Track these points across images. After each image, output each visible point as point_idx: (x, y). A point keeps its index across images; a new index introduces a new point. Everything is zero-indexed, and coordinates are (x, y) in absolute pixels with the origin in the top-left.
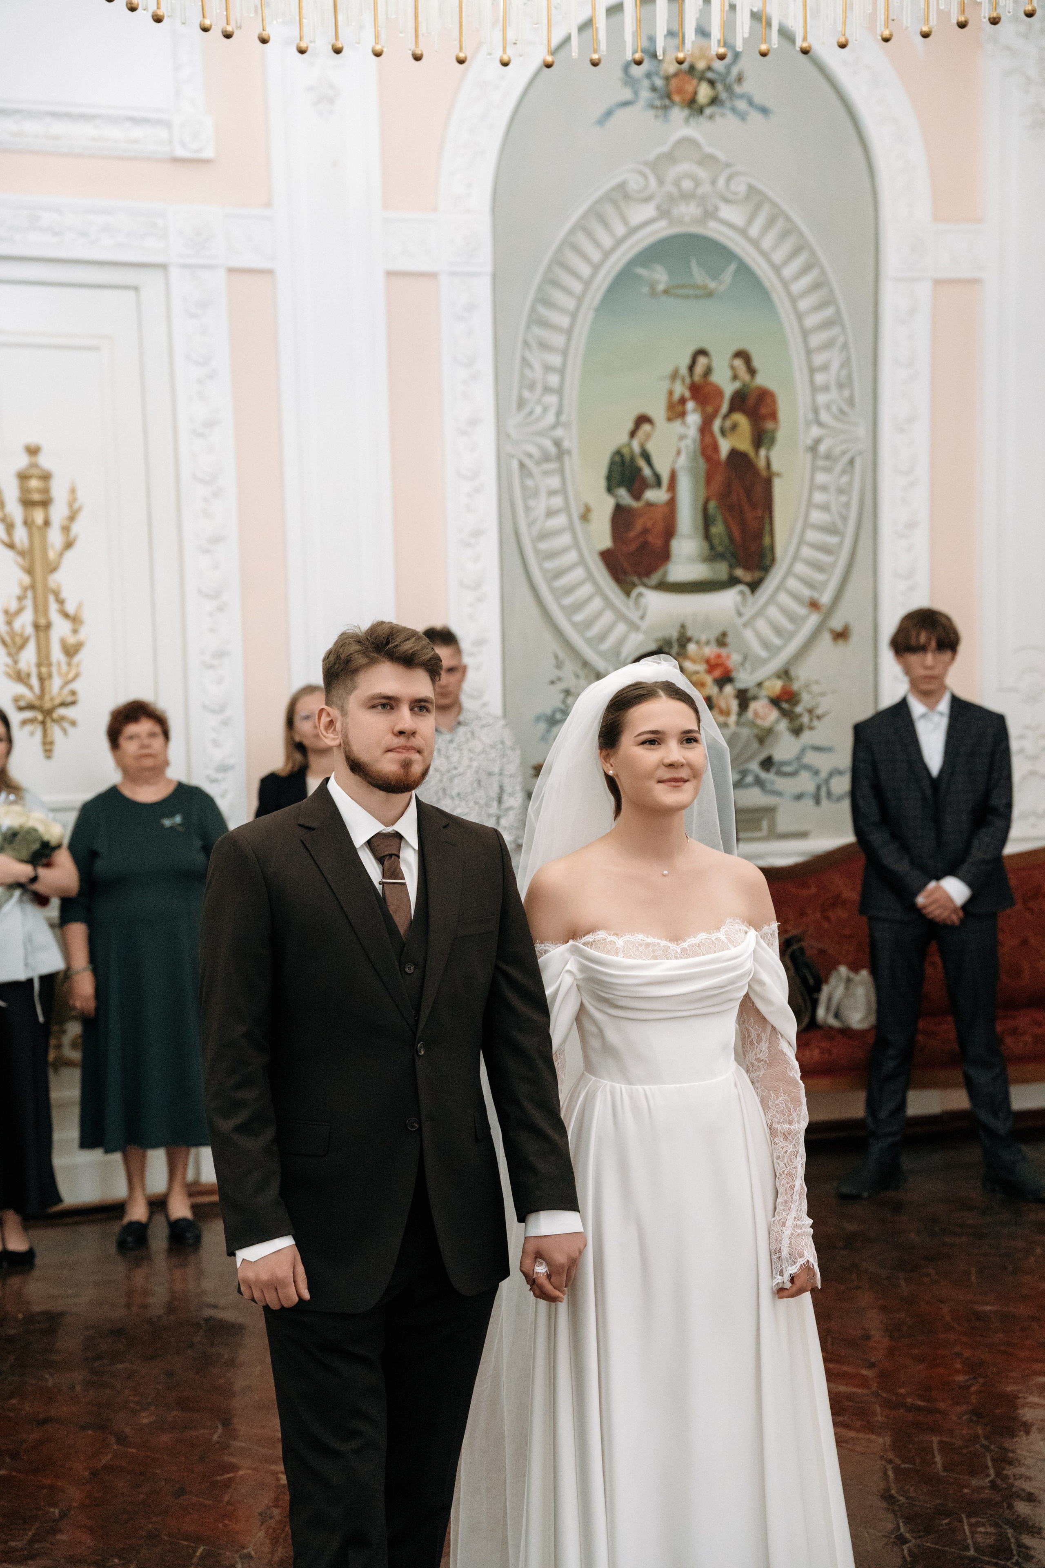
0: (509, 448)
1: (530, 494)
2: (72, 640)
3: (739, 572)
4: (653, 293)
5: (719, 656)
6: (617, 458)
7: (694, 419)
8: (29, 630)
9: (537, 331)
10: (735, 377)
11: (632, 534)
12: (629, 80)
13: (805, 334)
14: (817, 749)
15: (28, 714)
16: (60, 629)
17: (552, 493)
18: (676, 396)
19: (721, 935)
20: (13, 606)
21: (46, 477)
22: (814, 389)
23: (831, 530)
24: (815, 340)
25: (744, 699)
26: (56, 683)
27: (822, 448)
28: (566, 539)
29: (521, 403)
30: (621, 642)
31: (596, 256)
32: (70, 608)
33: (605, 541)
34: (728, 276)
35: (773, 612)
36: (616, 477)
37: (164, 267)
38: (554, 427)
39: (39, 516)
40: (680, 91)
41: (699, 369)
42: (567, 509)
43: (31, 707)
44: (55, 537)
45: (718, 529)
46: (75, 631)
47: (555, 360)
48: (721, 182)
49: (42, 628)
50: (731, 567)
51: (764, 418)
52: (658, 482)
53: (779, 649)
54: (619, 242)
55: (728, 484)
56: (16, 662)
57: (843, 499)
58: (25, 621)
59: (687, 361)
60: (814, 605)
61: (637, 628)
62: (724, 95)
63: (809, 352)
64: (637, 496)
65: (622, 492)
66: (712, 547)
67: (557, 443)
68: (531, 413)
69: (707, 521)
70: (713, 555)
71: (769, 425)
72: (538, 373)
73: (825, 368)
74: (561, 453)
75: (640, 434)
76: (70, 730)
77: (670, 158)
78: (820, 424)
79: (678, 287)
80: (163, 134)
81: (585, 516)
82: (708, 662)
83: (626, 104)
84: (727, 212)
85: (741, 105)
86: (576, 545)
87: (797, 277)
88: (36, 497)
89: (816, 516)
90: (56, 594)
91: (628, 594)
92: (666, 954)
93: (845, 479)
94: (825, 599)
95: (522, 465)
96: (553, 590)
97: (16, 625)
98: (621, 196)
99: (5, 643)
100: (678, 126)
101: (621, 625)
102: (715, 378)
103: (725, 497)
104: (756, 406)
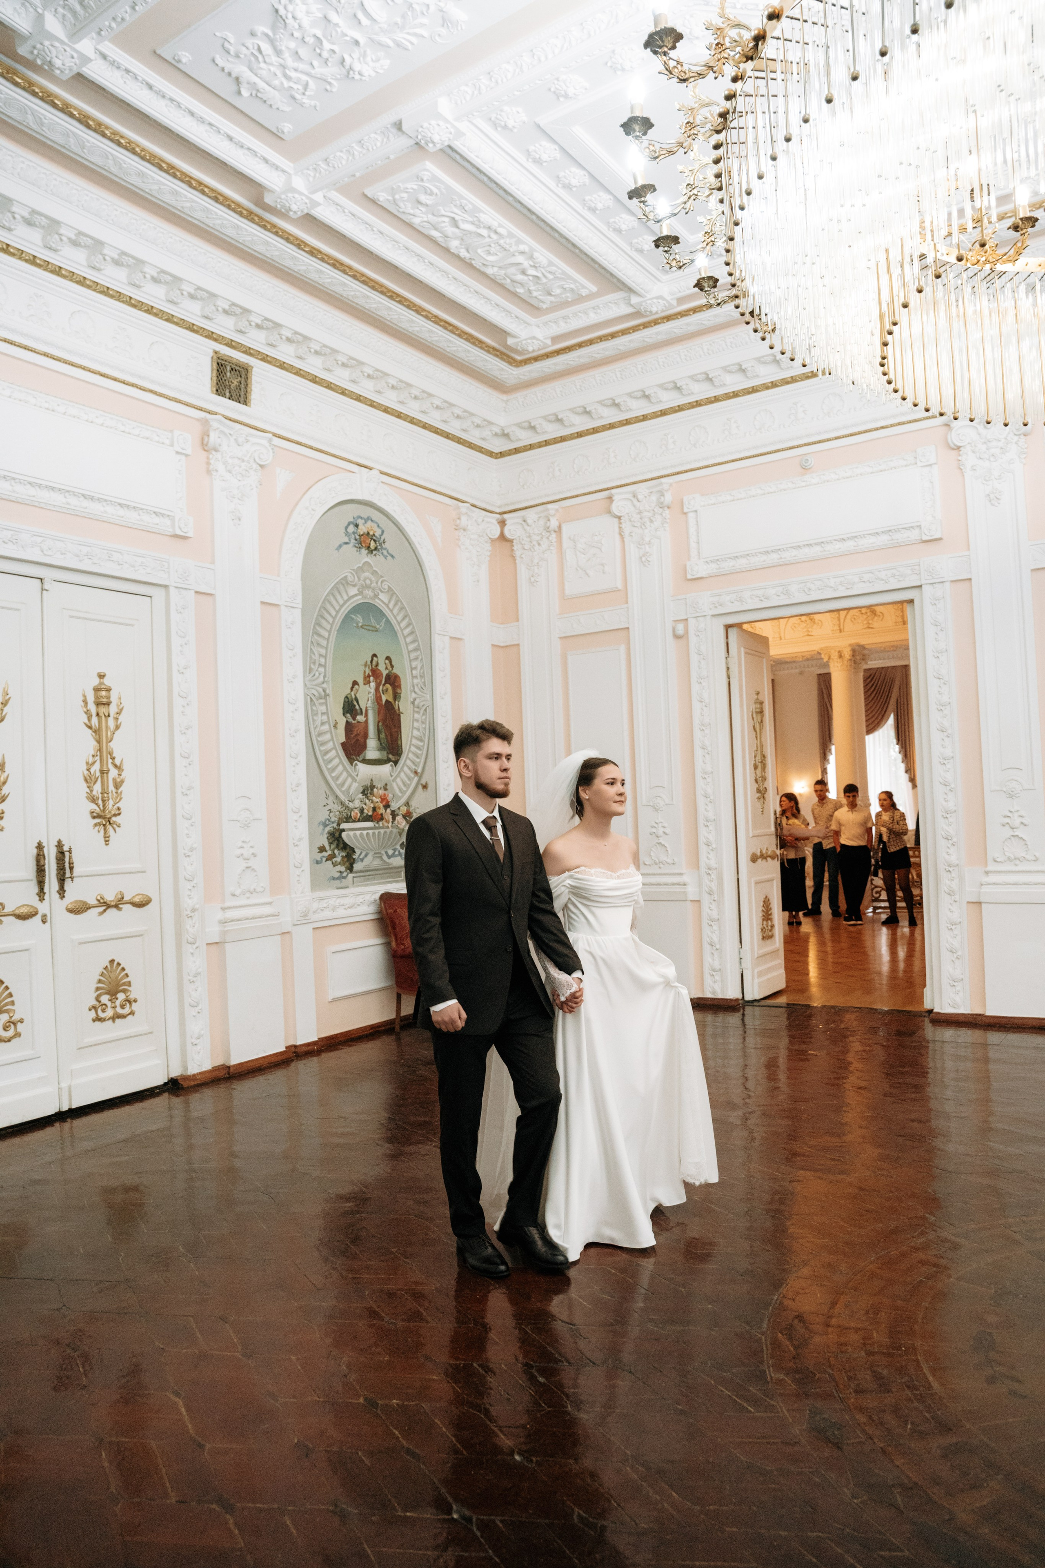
0: (307, 690)
1: (315, 714)
2: (118, 779)
3: (390, 756)
4: (357, 627)
5: (385, 795)
6: (346, 700)
7: (373, 684)
8: (98, 774)
9: (316, 637)
10: (386, 668)
11: (352, 736)
12: (347, 534)
13: (409, 653)
15: (98, 821)
16: (113, 773)
17: (323, 714)
18: (367, 674)
20: (91, 760)
21: (108, 689)
22: (413, 677)
23: (421, 740)
24: (413, 655)
25: (394, 815)
26: (111, 802)
27: (416, 703)
28: (328, 737)
29: (311, 670)
30: (350, 786)
31: (337, 607)
32: (118, 762)
33: (343, 739)
34: (383, 623)
35: (402, 775)
36: (346, 708)
37: (166, 587)
38: (323, 683)
39: (104, 710)
40: (365, 542)
41: (374, 663)
42: (328, 722)
43: (99, 816)
44: (111, 723)
45: (383, 736)
46: (120, 775)
47: (323, 652)
48: (379, 583)
49: (104, 773)
50: (388, 753)
51: (397, 687)
52: (361, 714)
53: (405, 793)
54: (345, 602)
55: (385, 716)
56: (92, 791)
57: (424, 726)
58: (96, 768)
59: (370, 659)
60: (416, 773)
61: (356, 781)
62: (379, 547)
63: (410, 661)
64: (354, 719)
65: (348, 715)
66: (381, 744)
67: (324, 691)
68: (314, 675)
69: (379, 732)
70: (381, 748)
71: (399, 691)
72: (316, 657)
73: (416, 668)
74: (326, 695)
75: (354, 689)
76: (117, 829)
77: (361, 569)
78: (415, 692)
79: (366, 625)
80: (168, 522)
81: (335, 726)
82: (381, 797)
83: (346, 543)
84: (381, 596)
85: (385, 552)
86: (332, 739)
87: (405, 628)
88: (102, 700)
89: (416, 733)
90: (111, 753)
91: (352, 765)
93: (424, 717)
94: (419, 770)
95: (311, 700)
96: (324, 760)
97: (92, 771)
98: (344, 582)
99: (86, 780)
100: (364, 557)
101: (350, 780)
102: (380, 667)
103: (384, 720)
104: (393, 681)
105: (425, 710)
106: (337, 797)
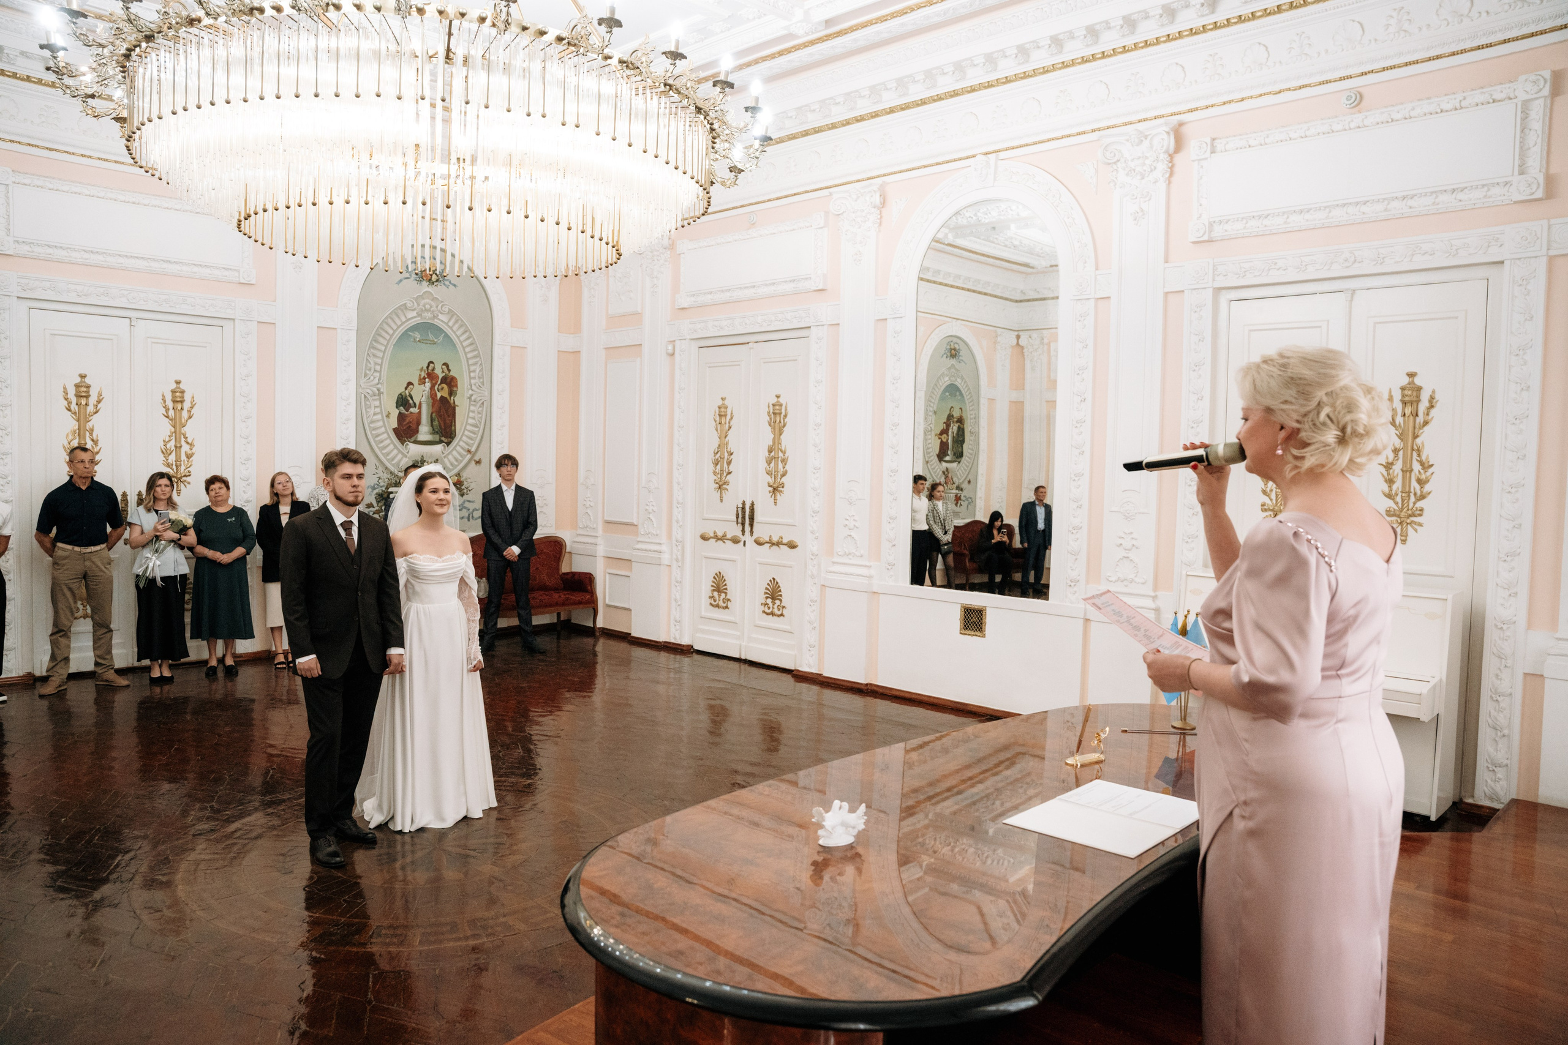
0: (360, 390)
1: (368, 407)
2: (189, 452)
3: (443, 439)
4: (415, 341)
6: (400, 396)
7: (428, 385)
8: (173, 448)
9: (372, 350)
10: (443, 372)
11: (405, 423)
12: (407, 271)
13: (468, 359)
14: (469, 501)
16: (185, 448)
17: (376, 407)
18: (422, 377)
19: (455, 556)
20: (167, 439)
21: (183, 392)
22: (471, 378)
23: (476, 426)
24: (471, 362)
26: (183, 468)
27: (473, 398)
28: (381, 423)
29: (366, 375)
31: (395, 327)
32: (189, 440)
33: (395, 425)
34: (441, 338)
35: (454, 453)
36: (400, 403)
37: (234, 319)
38: (377, 384)
39: (179, 406)
40: (425, 276)
41: (430, 368)
42: (381, 413)
44: (185, 414)
45: (436, 423)
46: (191, 449)
47: (379, 361)
48: (439, 307)
49: (178, 447)
50: (441, 436)
51: (453, 386)
52: (415, 406)
53: (457, 466)
54: (403, 323)
55: (440, 408)
56: (166, 460)
57: (480, 416)
58: (171, 444)
59: (426, 365)
60: (469, 451)
61: (406, 456)
62: (441, 279)
63: (469, 365)
64: (407, 411)
65: (402, 408)
66: (433, 430)
67: (378, 390)
68: (369, 379)
69: (432, 420)
70: (434, 432)
71: (455, 389)
72: (372, 365)
73: (474, 371)
74: (380, 393)
75: (409, 388)
76: (187, 485)
77: (422, 297)
78: (472, 390)
79: (423, 340)
80: (234, 275)
81: (388, 416)
83: (406, 278)
84: (441, 317)
85: (447, 283)
86: (384, 426)
87: (465, 341)
88: (178, 399)
89: (471, 421)
90: (184, 435)
91: (403, 444)
92: (437, 562)
93: (480, 409)
94: (473, 449)
95: (365, 396)
96: (375, 441)
97: (168, 446)
98: (404, 308)
99: (163, 452)
100: (425, 287)
101: (400, 456)
102: (436, 371)
103: (438, 412)
104: (450, 382)
105: (483, 403)
106: (386, 468)
